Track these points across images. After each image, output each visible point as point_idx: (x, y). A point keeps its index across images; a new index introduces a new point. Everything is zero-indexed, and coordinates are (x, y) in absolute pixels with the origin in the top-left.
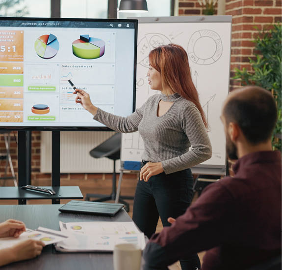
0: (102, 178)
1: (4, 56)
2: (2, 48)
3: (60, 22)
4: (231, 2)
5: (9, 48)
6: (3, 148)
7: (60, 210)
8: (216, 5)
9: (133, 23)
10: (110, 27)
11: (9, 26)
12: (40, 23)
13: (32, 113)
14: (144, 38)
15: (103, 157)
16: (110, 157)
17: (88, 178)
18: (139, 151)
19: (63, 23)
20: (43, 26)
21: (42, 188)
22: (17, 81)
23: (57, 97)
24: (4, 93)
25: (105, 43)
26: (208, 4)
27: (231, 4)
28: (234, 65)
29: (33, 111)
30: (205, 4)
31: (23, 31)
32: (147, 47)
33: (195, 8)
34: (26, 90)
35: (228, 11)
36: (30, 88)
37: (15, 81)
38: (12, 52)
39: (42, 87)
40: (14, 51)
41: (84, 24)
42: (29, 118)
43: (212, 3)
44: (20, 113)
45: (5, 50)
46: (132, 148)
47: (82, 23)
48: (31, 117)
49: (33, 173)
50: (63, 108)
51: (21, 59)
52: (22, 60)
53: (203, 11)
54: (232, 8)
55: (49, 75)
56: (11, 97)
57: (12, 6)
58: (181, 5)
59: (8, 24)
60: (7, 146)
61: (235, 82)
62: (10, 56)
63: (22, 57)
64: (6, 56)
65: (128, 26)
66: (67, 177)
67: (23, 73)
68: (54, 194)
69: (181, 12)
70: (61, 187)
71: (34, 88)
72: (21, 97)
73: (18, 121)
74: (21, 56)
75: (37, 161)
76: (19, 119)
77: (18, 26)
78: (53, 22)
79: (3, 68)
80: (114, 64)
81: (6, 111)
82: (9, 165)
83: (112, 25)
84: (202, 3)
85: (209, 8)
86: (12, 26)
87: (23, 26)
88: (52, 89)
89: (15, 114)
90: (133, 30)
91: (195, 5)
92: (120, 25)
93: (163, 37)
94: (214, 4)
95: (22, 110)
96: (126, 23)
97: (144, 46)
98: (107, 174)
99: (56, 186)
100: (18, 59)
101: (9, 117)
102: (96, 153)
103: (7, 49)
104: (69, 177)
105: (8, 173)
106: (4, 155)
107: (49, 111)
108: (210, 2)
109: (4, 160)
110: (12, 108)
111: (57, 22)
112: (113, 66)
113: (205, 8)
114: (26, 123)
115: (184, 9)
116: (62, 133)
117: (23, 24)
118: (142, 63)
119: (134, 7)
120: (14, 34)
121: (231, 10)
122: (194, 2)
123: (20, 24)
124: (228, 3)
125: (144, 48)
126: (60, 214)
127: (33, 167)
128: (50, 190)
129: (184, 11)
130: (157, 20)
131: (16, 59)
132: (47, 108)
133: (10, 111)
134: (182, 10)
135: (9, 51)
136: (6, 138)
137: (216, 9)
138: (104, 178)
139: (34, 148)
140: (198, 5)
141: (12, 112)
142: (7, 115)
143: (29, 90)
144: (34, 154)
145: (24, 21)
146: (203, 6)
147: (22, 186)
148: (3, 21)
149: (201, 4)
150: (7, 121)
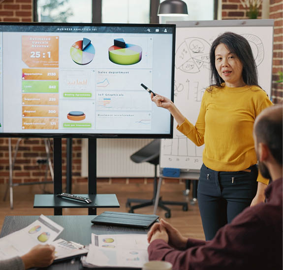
0: (144, 182)
1: (38, 62)
2: (37, 54)
3: (96, 27)
4: (276, 4)
5: (44, 54)
6: (43, 152)
7: (92, 222)
8: (261, 7)
9: (171, 28)
10: (147, 32)
11: (44, 31)
12: (76, 29)
13: (68, 120)
14: (183, 42)
15: (144, 162)
16: (151, 162)
17: (130, 182)
18: (178, 157)
19: (99, 29)
20: (78, 31)
21: (78, 196)
22: (53, 87)
23: (93, 103)
24: (39, 99)
25: (142, 49)
26: (251, 6)
27: (275, 6)
28: (278, 68)
29: (68, 118)
30: (248, 6)
31: (58, 37)
32: (186, 52)
33: (238, 10)
34: (61, 96)
35: (273, 13)
36: (65, 95)
37: (50, 87)
38: (47, 59)
39: (78, 94)
40: (49, 57)
41: (120, 29)
42: (64, 125)
43: (256, 5)
44: (55, 119)
45: (39, 55)
46: (171, 155)
47: (118, 28)
48: (66, 124)
49: (74, 177)
50: (99, 115)
51: (56, 65)
52: (58, 67)
53: (247, 13)
54: (276, 10)
55: (85, 81)
56: (46, 103)
57: (56, 7)
58: (224, 7)
59: (43, 29)
60: (47, 150)
61: (279, 85)
62: (44, 62)
63: (58, 63)
64: (41, 62)
65: (166, 31)
66: (108, 181)
67: (58, 79)
68: (90, 203)
69: (224, 14)
70: (97, 195)
71: (70, 95)
72: (57, 103)
73: (53, 129)
74: (56, 62)
75: (78, 165)
76: (54, 126)
77: (53, 32)
78: (89, 27)
79: (38, 74)
80: (152, 70)
81: (41, 118)
82: (49, 169)
83: (149, 30)
84: (246, 5)
85: (253, 10)
86: (47, 32)
87: (58, 31)
88: (88, 96)
89: (50, 120)
90: (171, 36)
91: (239, 7)
92: (157, 30)
93: (202, 41)
94: (258, 6)
95: (58, 116)
96: (163, 28)
97: (184, 50)
98: (149, 179)
99: (92, 194)
100: (54, 65)
101: (44, 124)
102: (137, 157)
103: (42, 55)
104: (110, 182)
105: (48, 177)
106: (44, 158)
107: (84, 118)
108: (254, 4)
109: (45, 164)
110: (47, 115)
111: (93, 27)
112: (150, 72)
113: (249, 10)
114: (61, 130)
115: (227, 11)
116: (98, 140)
117: (58, 29)
118: (181, 68)
119: (174, 10)
120: (50, 39)
121: (276, 12)
122: (238, 4)
123: (55, 30)
124: (273, 6)
125: (184, 53)
126: (92, 226)
127: (74, 171)
128: (87, 199)
129: (227, 13)
130: (197, 24)
131: (50, 65)
132: (83, 115)
133: (45, 118)
134: (225, 12)
135: (44, 57)
136: (46, 142)
137: (260, 11)
138: (146, 182)
139: (75, 152)
140: (241, 7)
141: (47, 119)
142: (42, 122)
143: (64, 96)
144: (75, 158)
145: (59, 27)
146: (246, 8)
147: (58, 194)
148: (38, 27)
149: (244, 6)
150: (42, 128)
